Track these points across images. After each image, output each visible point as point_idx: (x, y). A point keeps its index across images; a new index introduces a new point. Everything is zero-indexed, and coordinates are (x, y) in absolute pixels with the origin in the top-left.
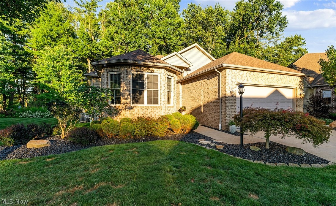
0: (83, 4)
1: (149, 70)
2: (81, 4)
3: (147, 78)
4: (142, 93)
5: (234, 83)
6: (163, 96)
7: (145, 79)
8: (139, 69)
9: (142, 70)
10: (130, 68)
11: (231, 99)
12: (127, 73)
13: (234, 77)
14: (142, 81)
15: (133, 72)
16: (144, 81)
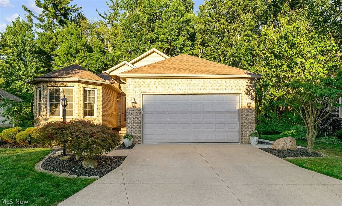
0: (107, 16)
1: (63, 84)
2: (105, 16)
3: (62, 92)
4: (57, 106)
5: (138, 93)
6: (76, 109)
7: (60, 93)
8: (54, 84)
9: (57, 85)
10: (46, 84)
11: (134, 111)
12: (44, 88)
13: (138, 86)
14: (57, 95)
15: (49, 88)
16: (59, 94)
